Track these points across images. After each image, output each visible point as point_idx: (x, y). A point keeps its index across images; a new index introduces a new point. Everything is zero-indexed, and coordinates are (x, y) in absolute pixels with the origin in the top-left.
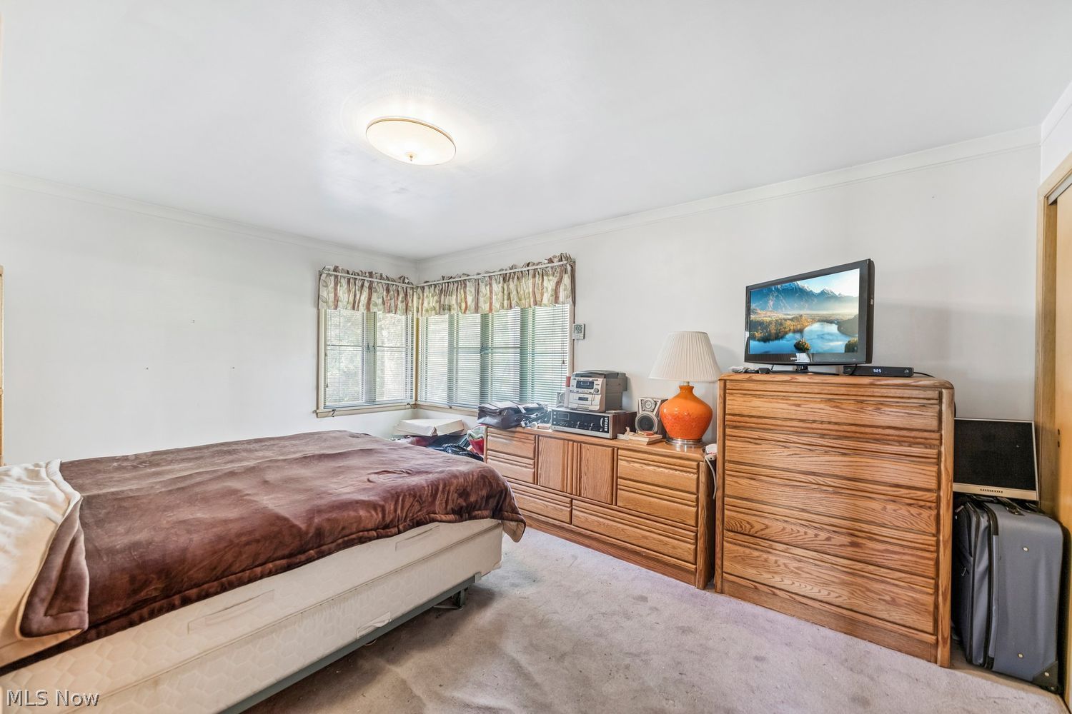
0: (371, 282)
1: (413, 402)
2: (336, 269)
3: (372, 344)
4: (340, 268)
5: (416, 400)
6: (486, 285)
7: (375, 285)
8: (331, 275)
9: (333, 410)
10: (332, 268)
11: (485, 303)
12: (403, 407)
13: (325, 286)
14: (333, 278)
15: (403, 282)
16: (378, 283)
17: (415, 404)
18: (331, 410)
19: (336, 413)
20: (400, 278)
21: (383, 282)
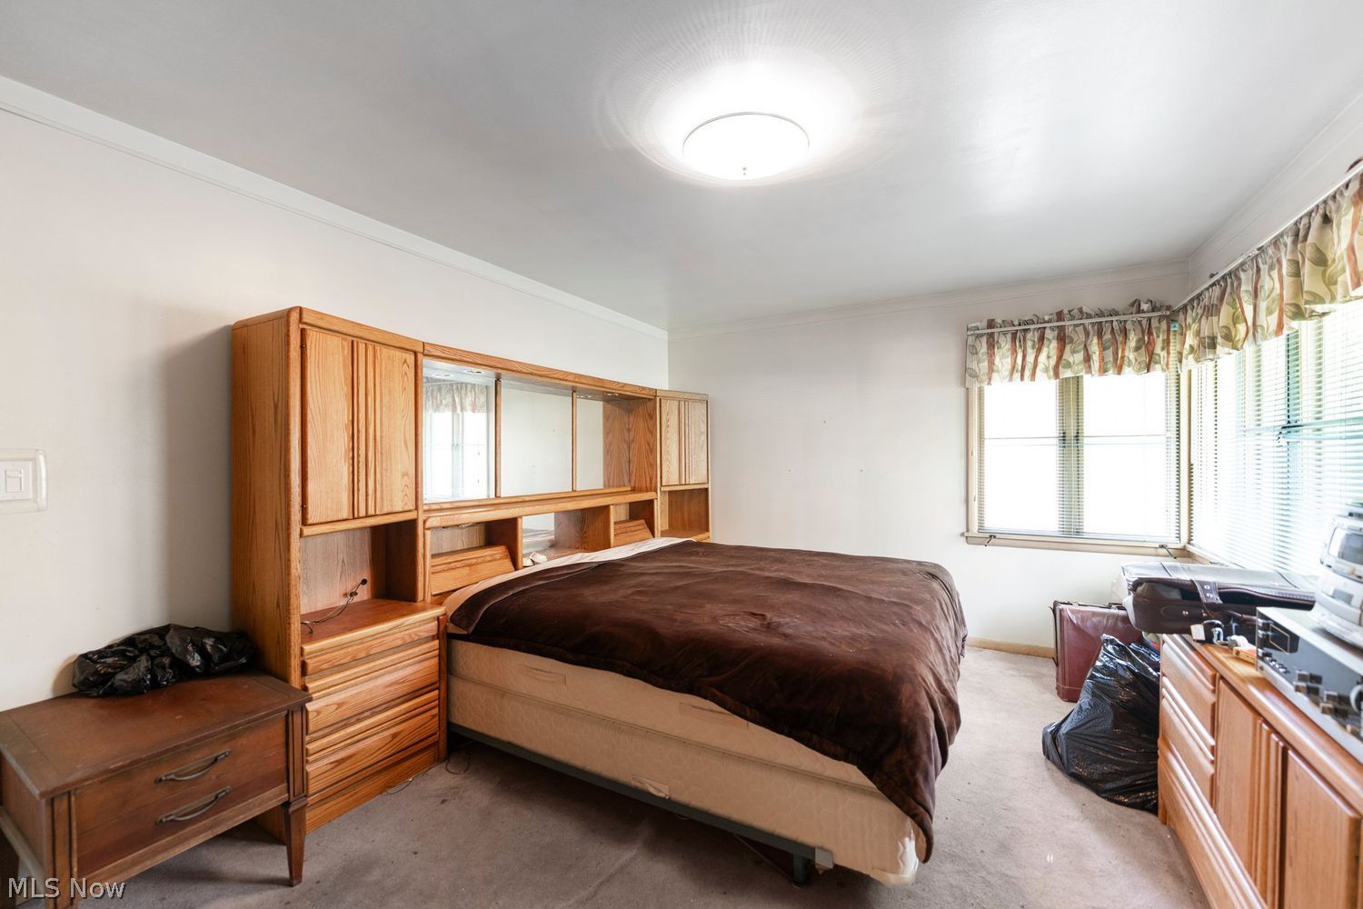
0: (1061, 329)
1: (1175, 544)
2: (991, 324)
3: (1073, 433)
4: (999, 321)
5: (1189, 541)
6: (1271, 268)
7: (1069, 331)
8: (982, 335)
9: (991, 536)
10: (985, 324)
11: (1269, 312)
12: (1153, 551)
13: (973, 354)
14: (984, 339)
15: (1139, 311)
16: (1075, 326)
17: (1184, 549)
18: (988, 535)
19: (993, 540)
20: (1132, 305)
21: (1086, 322)
